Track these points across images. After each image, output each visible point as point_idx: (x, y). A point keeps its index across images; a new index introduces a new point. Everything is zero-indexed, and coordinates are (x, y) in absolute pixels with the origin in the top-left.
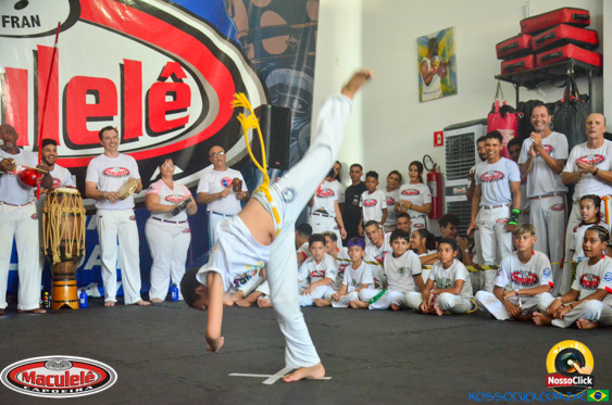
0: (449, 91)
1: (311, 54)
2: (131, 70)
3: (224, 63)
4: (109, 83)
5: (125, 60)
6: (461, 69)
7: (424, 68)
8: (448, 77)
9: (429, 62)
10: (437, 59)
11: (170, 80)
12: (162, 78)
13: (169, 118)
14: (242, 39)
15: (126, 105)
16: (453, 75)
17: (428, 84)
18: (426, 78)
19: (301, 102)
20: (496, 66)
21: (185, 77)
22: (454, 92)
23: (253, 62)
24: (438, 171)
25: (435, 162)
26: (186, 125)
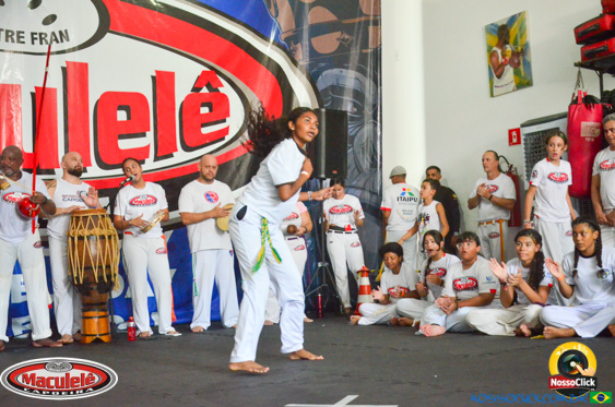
0: (524, 83)
1: (364, 51)
2: (163, 82)
3: (268, 67)
4: (140, 98)
5: (157, 72)
6: (536, 58)
7: (494, 59)
8: (521, 68)
9: (499, 51)
10: (509, 48)
11: (205, 90)
12: (196, 89)
13: (205, 130)
14: (286, 40)
15: (158, 119)
16: (528, 65)
17: (499, 77)
18: (496, 70)
19: (355, 105)
20: (575, 52)
21: (222, 86)
22: (529, 84)
23: (301, 63)
24: (514, 173)
25: (511, 163)
26: (226, 137)
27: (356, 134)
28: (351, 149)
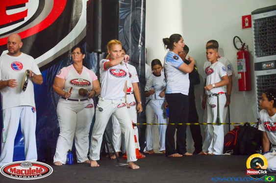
13: (10, 12)
24: (246, 50)
25: (244, 42)
26: (25, 18)
27: (126, 18)
28: (122, 30)
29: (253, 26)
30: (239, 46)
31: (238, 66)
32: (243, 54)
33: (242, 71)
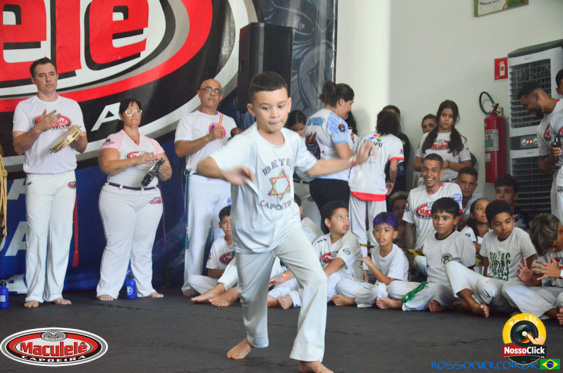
0: (516, 0)
13: (118, 43)
15: (57, 26)
19: (303, 20)
24: (500, 115)
25: (496, 102)
26: (142, 53)
27: (303, 57)
28: (296, 76)
29: (509, 76)
30: (489, 108)
31: (486, 141)
32: (495, 121)
33: (491, 149)
